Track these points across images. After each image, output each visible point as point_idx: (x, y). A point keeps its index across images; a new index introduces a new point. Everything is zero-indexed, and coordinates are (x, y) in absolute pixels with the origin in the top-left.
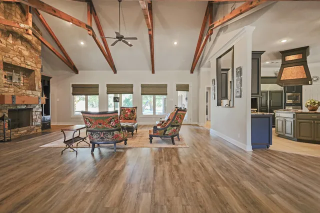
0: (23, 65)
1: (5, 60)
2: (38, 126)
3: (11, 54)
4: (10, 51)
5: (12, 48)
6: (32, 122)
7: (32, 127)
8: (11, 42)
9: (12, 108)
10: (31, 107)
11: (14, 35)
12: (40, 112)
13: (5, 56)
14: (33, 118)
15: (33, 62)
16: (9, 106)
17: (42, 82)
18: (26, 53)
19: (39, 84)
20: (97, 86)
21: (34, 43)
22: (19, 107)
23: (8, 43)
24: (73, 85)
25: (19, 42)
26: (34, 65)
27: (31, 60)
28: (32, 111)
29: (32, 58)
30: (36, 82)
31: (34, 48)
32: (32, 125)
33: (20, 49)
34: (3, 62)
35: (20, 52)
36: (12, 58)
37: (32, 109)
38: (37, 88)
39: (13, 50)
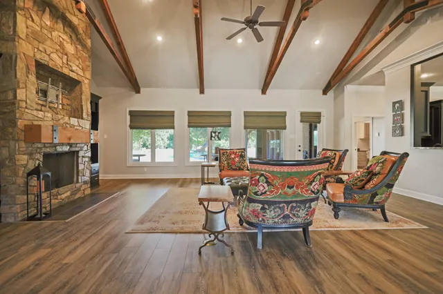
0: (66, 71)
1: (38, 57)
2: (85, 183)
3: (48, 46)
4: (45, 40)
5: (50, 37)
6: (78, 175)
7: (78, 185)
8: (48, 23)
9: (48, 150)
10: (77, 149)
11: (52, 9)
12: (88, 157)
13: (38, 49)
14: (80, 168)
15: (80, 66)
16: (45, 147)
17: (91, 103)
18: (70, 48)
19: (87, 108)
20: (171, 115)
21: (81, 32)
22: (59, 149)
23: (43, 24)
24: (131, 112)
25: (60, 26)
26: (81, 73)
27: (77, 62)
28: (78, 157)
29: (78, 59)
30: (83, 103)
31: (80, 42)
32: (77, 182)
33: (61, 40)
34: (36, 61)
35: (61, 45)
36: (49, 55)
37: (78, 152)
38: (85, 116)
39: (52, 39)
